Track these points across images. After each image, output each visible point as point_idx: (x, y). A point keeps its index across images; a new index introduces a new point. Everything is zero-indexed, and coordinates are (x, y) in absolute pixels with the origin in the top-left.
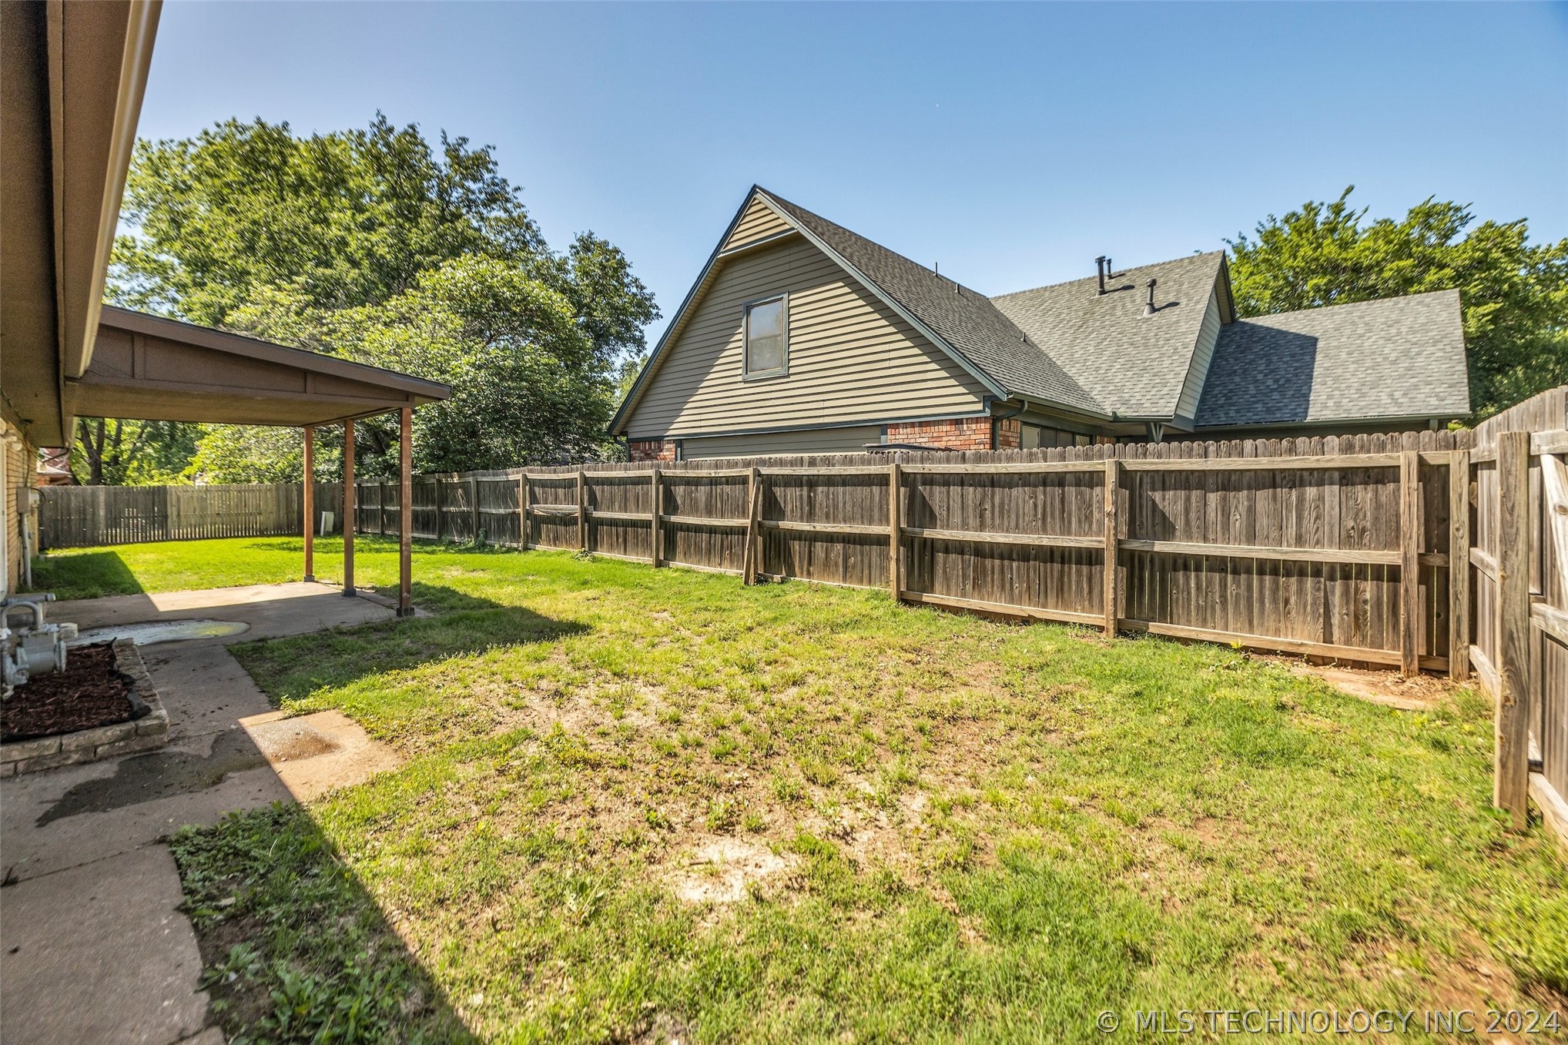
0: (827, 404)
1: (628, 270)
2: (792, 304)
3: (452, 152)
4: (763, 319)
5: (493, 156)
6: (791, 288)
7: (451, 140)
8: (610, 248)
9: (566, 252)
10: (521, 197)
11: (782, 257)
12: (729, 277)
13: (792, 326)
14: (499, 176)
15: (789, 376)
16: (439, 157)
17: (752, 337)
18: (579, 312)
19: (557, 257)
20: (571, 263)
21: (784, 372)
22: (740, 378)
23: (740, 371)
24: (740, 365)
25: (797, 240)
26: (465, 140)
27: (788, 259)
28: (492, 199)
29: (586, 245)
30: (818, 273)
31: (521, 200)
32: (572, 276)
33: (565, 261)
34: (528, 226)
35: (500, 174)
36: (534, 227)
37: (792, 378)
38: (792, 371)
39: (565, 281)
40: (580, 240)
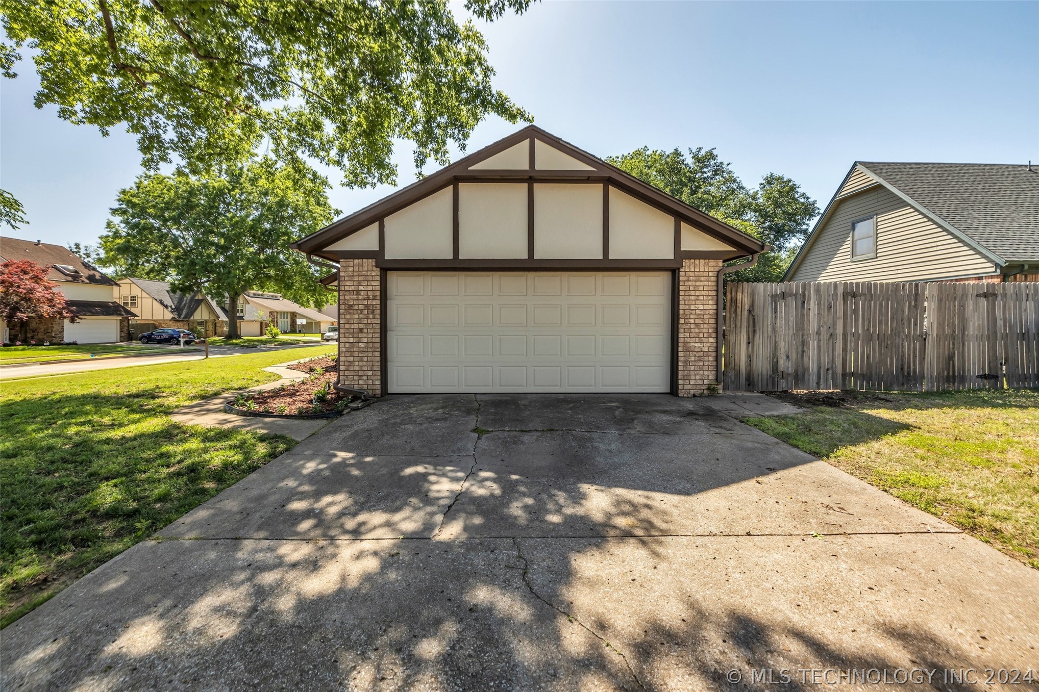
0: (899, 272)
1: (797, 189)
2: (879, 220)
3: (696, 157)
4: (863, 228)
5: (715, 152)
6: (878, 212)
7: (694, 151)
8: (785, 180)
9: (757, 188)
10: (730, 168)
11: (873, 196)
12: (843, 208)
13: (879, 231)
14: (719, 161)
15: (877, 258)
16: (689, 160)
17: (855, 238)
18: (765, 220)
19: (751, 192)
20: (760, 193)
21: (875, 256)
22: (849, 260)
23: (849, 257)
24: (849, 253)
25: (879, 187)
26: (700, 149)
27: (876, 197)
28: (716, 173)
29: (770, 180)
30: (891, 204)
31: (730, 170)
32: (761, 200)
33: (756, 193)
34: (734, 181)
35: (719, 160)
36: (738, 180)
37: (879, 259)
38: (878, 255)
39: (757, 205)
40: (766, 179)
